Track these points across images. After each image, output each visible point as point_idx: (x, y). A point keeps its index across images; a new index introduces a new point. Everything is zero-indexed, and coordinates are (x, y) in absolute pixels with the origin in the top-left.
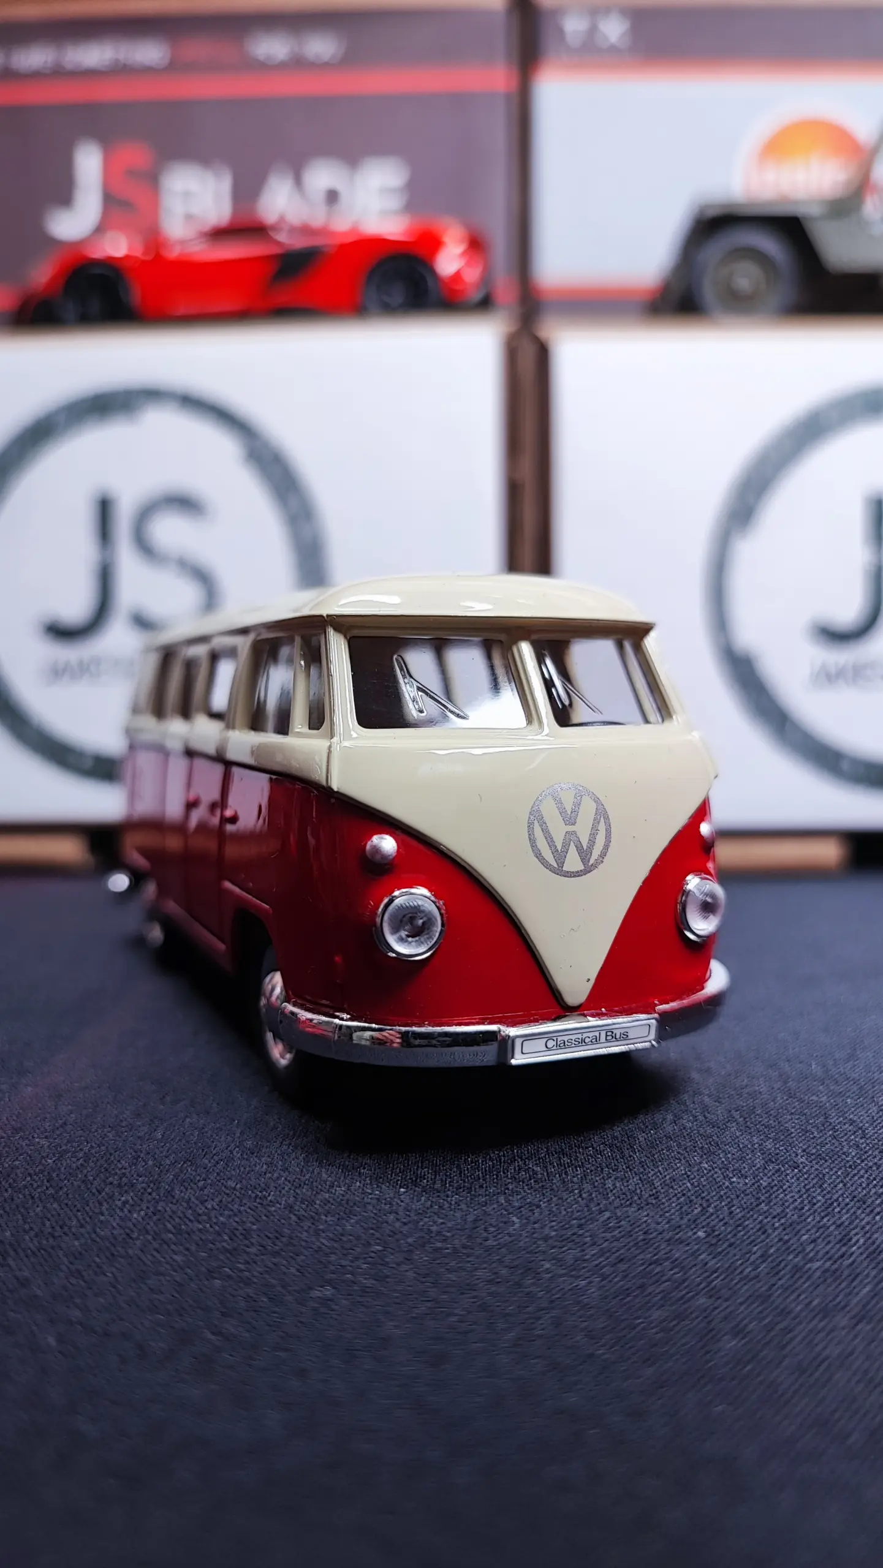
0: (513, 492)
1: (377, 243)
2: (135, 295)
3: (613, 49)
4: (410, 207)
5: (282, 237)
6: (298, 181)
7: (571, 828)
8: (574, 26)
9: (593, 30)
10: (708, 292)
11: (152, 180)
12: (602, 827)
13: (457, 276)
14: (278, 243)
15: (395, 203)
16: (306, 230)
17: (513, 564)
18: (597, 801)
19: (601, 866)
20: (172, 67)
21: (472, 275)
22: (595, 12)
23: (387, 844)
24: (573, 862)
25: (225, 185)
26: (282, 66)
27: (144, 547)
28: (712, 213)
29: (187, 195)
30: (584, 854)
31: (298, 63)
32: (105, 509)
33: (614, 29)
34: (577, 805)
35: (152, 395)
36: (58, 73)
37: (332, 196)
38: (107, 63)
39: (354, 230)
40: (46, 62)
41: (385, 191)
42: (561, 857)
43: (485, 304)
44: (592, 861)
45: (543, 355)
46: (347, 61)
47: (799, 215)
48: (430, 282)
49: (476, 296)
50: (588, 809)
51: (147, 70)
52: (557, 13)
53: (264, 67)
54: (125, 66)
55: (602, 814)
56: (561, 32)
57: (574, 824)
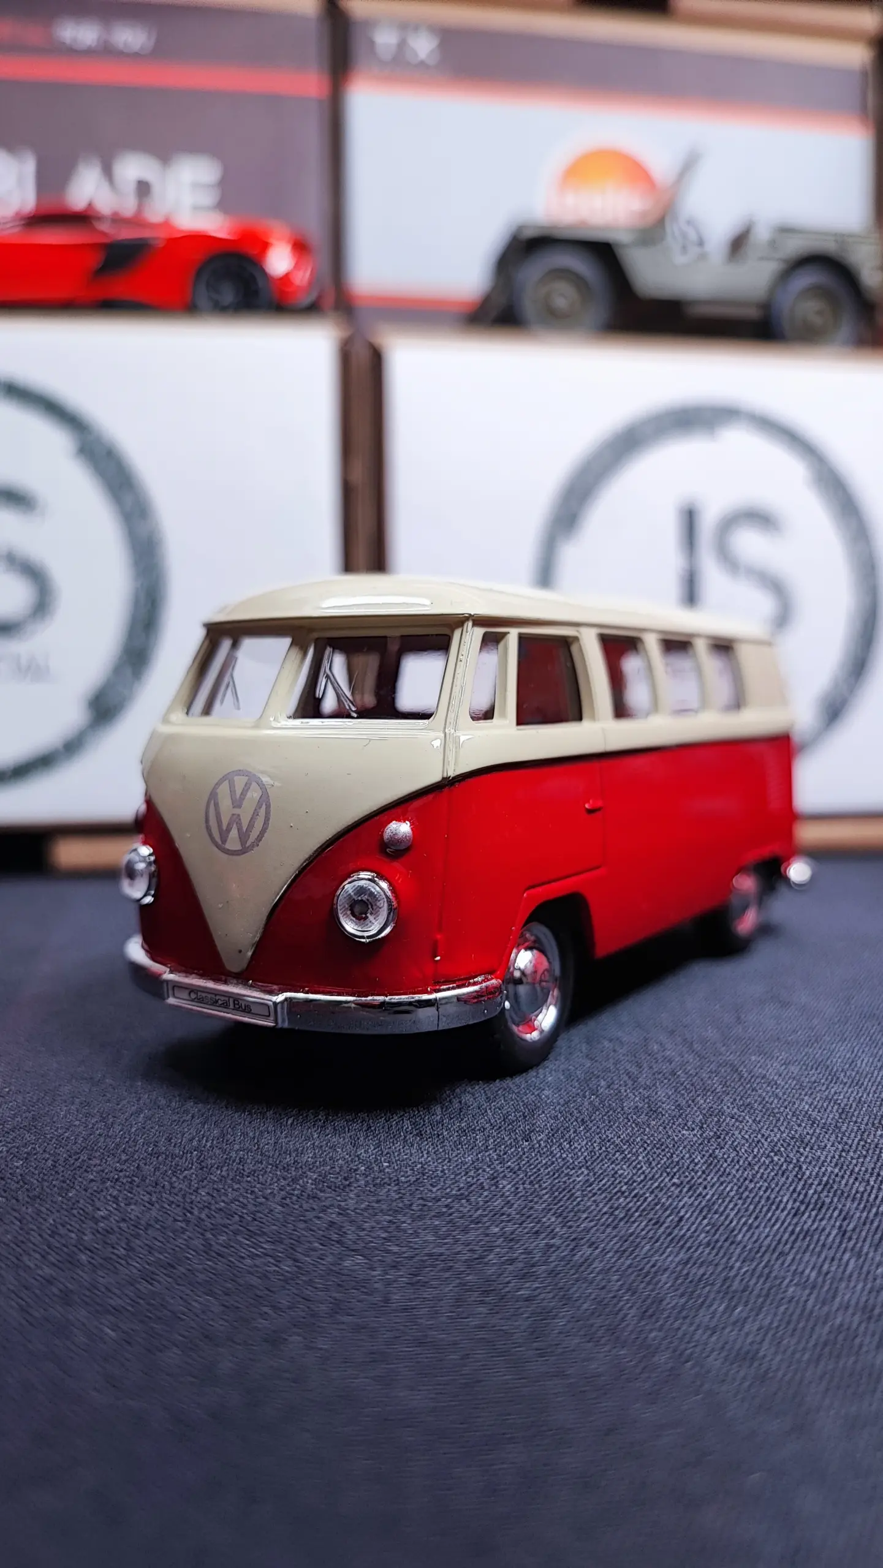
0: (348, 493)
1: (198, 240)
3: (422, 64)
4: (222, 205)
5: (104, 227)
6: (108, 172)
8: (385, 39)
9: (402, 45)
10: (529, 306)
13: (286, 279)
14: (104, 234)
15: (208, 199)
16: (117, 219)
17: (349, 565)
21: (302, 278)
22: (406, 27)
25: (29, 167)
26: (89, 52)
28: (529, 233)
31: (106, 51)
33: (423, 46)
37: (143, 188)
39: (166, 224)
41: (196, 186)
43: (312, 310)
45: (377, 360)
46: (158, 53)
47: (611, 242)
48: (261, 283)
49: (306, 300)
52: (369, 24)
53: (72, 52)
56: (372, 43)
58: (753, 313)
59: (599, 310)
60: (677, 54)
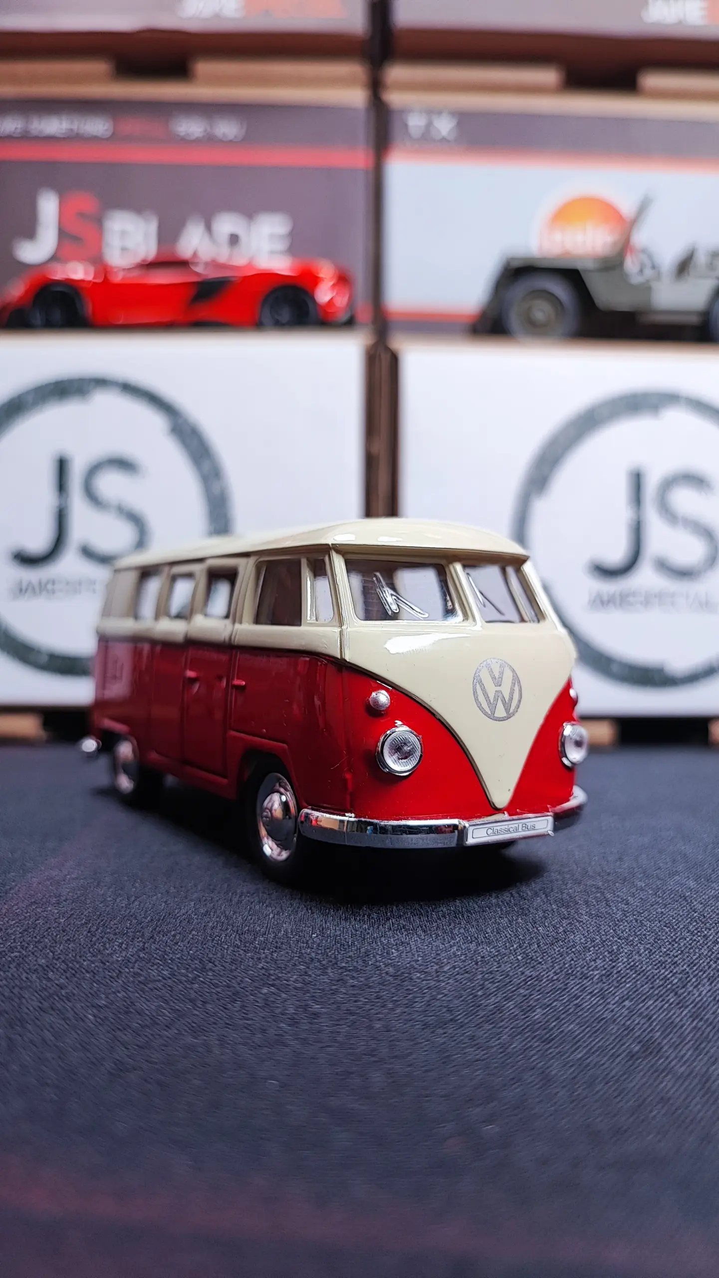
0: (370, 463)
1: (268, 277)
2: (88, 308)
3: (444, 140)
4: (292, 250)
5: (199, 269)
6: (209, 228)
7: (498, 688)
8: (415, 122)
9: (429, 125)
10: (514, 320)
11: (98, 222)
12: (517, 688)
13: (331, 302)
14: (197, 274)
15: (281, 246)
16: (214, 264)
18: (513, 671)
19: (517, 715)
20: (113, 138)
21: (342, 301)
22: (431, 112)
23: (383, 697)
24: (500, 712)
26: (197, 141)
27: (91, 495)
28: (516, 264)
29: (123, 233)
30: (507, 706)
31: (210, 140)
32: (62, 466)
33: (445, 126)
34: (502, 673)
35: (101, 383)
36: (25, 137)
37: (234, 239)
38: (64, 131)
39: (249, 266)
40: (16, 128)
42: (493, 707)
43: (349, 324)
44: (511, 711)
45: (394, 361)
46: (246, 140)
47: (578, 268)
48: (310, 305)
49: (343, 317)
50: (508, 676)
51: (95, 139)
52: (404, 111)
53: (185, 142)
54: (77, 134)
55: (516, 680)
56: (405, 126)
57: (500, 686)
58: (694, 320)
59: (571, 321)
60: (644, 121)
